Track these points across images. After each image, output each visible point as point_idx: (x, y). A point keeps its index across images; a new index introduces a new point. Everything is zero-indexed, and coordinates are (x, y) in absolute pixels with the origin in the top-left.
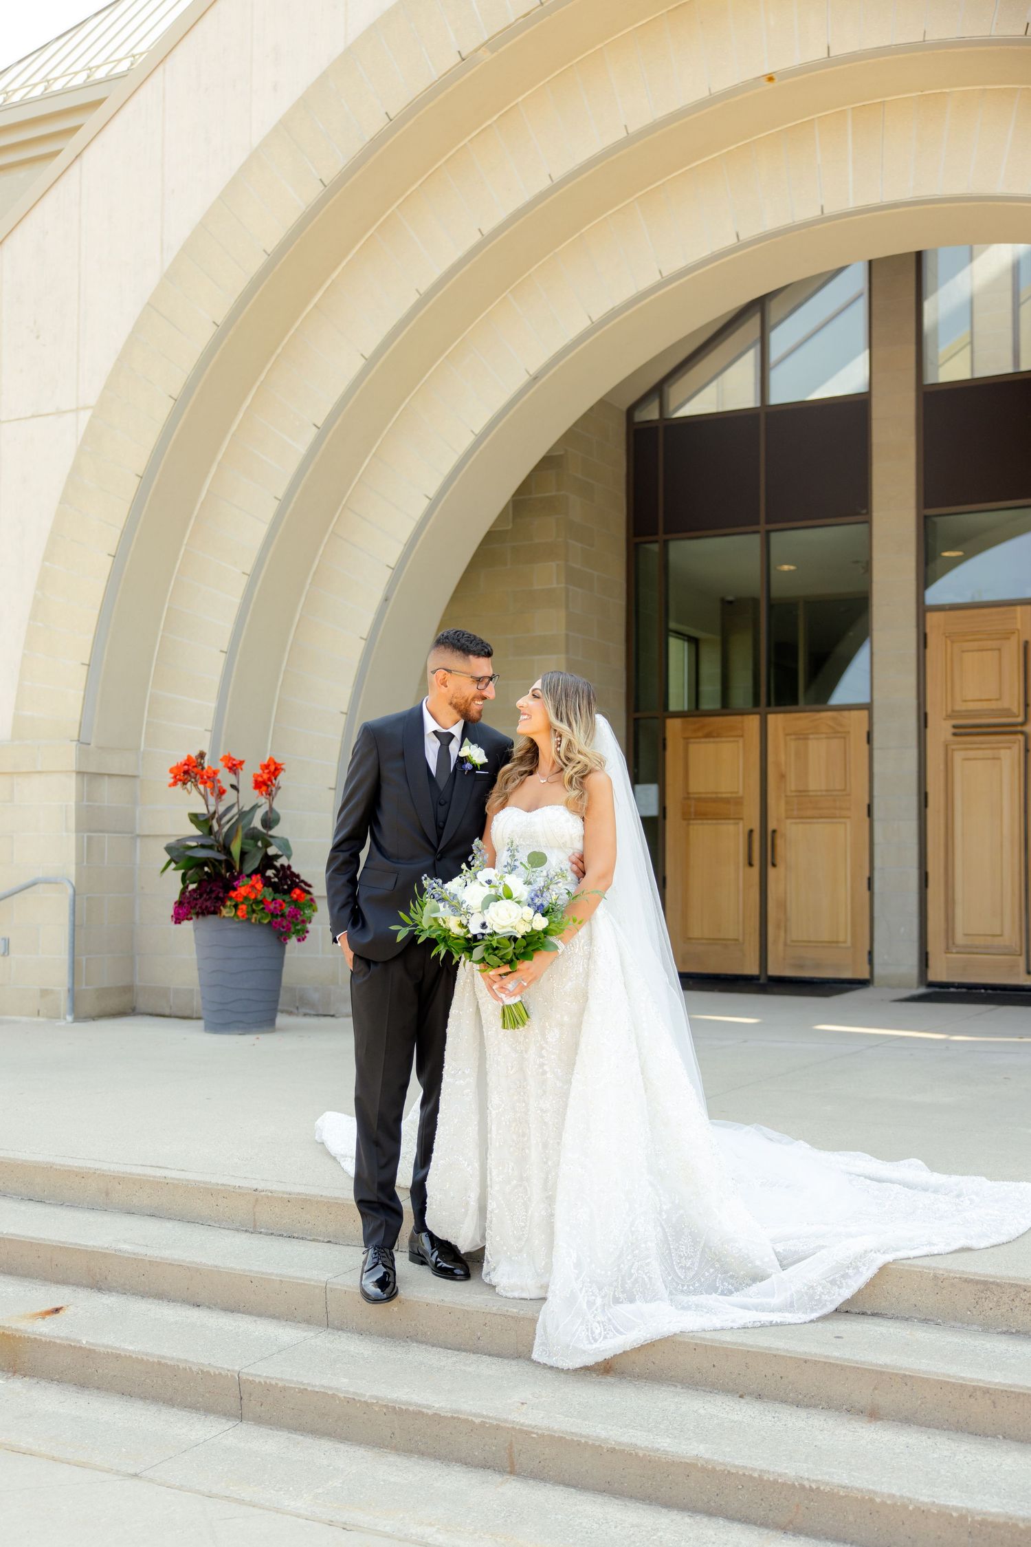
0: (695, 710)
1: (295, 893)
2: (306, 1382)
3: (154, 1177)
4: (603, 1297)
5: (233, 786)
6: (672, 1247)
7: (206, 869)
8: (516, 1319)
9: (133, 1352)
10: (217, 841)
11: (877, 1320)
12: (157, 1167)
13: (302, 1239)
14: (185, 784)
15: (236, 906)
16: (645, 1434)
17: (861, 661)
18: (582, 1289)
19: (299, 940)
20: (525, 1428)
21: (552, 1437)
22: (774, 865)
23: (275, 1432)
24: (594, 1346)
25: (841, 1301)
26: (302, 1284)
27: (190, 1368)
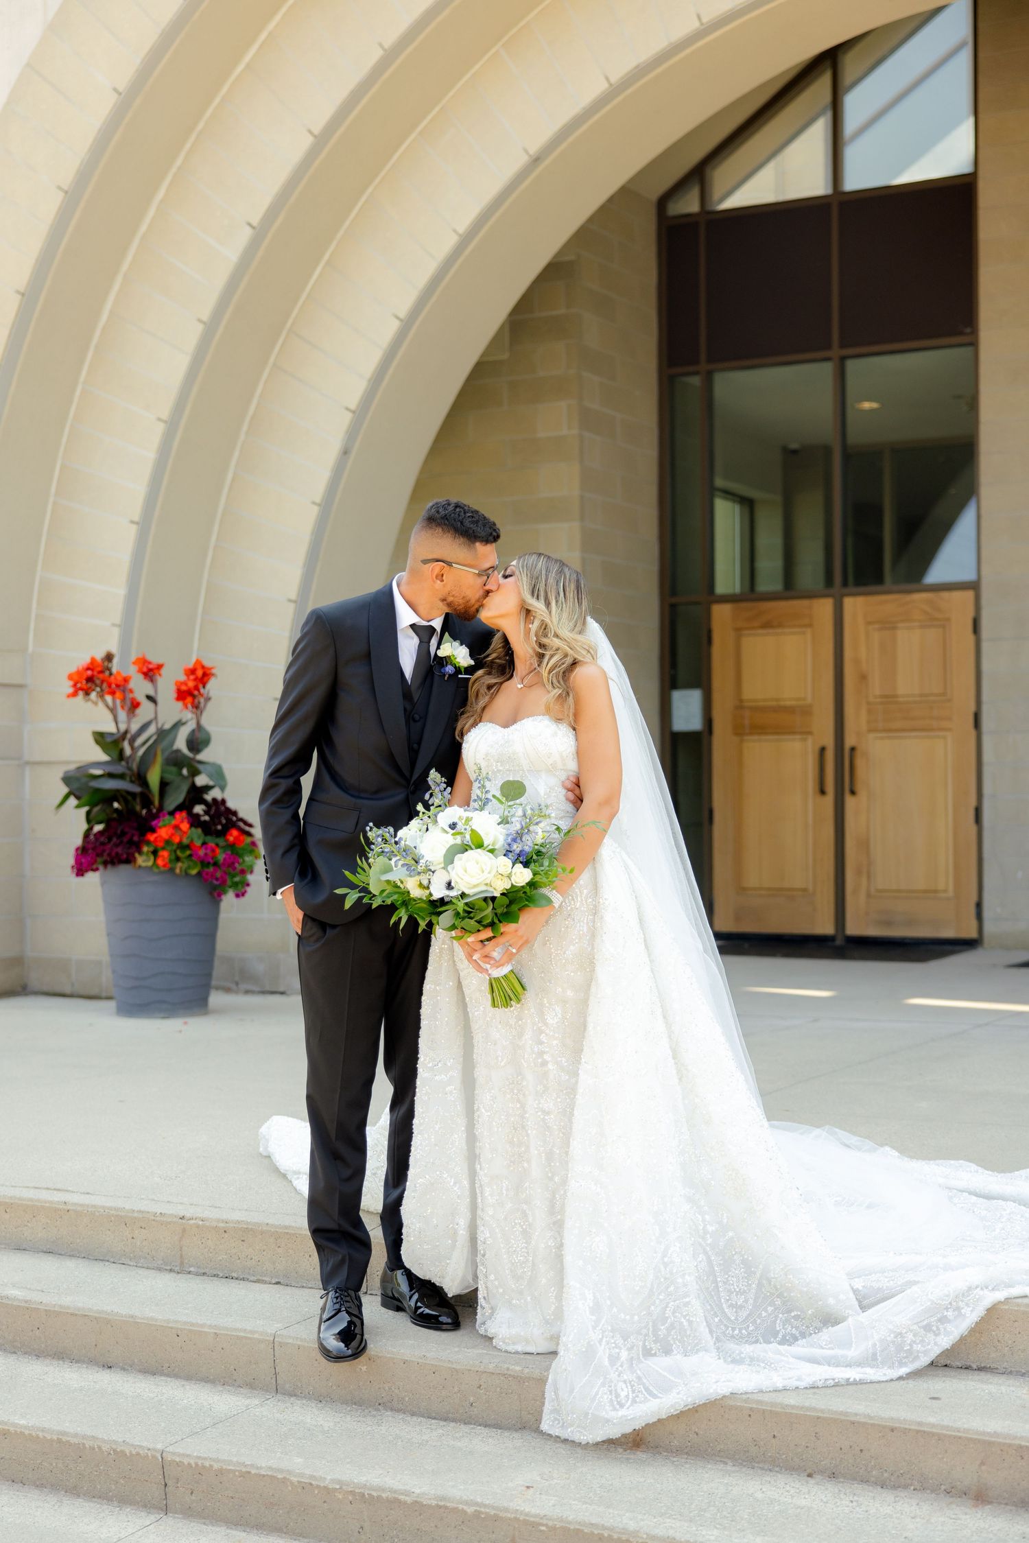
0: (750, 593)
1: (231, 835)
2: (249, 1463)
3: (51, 1202)
4: (630, 1349)
5: (149, 698)
6: (719, 1280)
7: (116, 805)
8: (519, 1379)
9: (26, 1427)
10: (129, 769)
11: (983, 1375)
12: (55, 1189)
13: (243, 1279)
14: (87, 693)
15: (155, 853)
16: (686, 1524)
17: (965, 525)
18: (601, 1340)
19: (237, 896)
20: (532, 1519)
21: (565, 1530)
22: (853, 792)
23: (210, 1527)
24: (621, 1413)
25: (938, 1352)
26: (243, 1337)
27: (99, 1448)
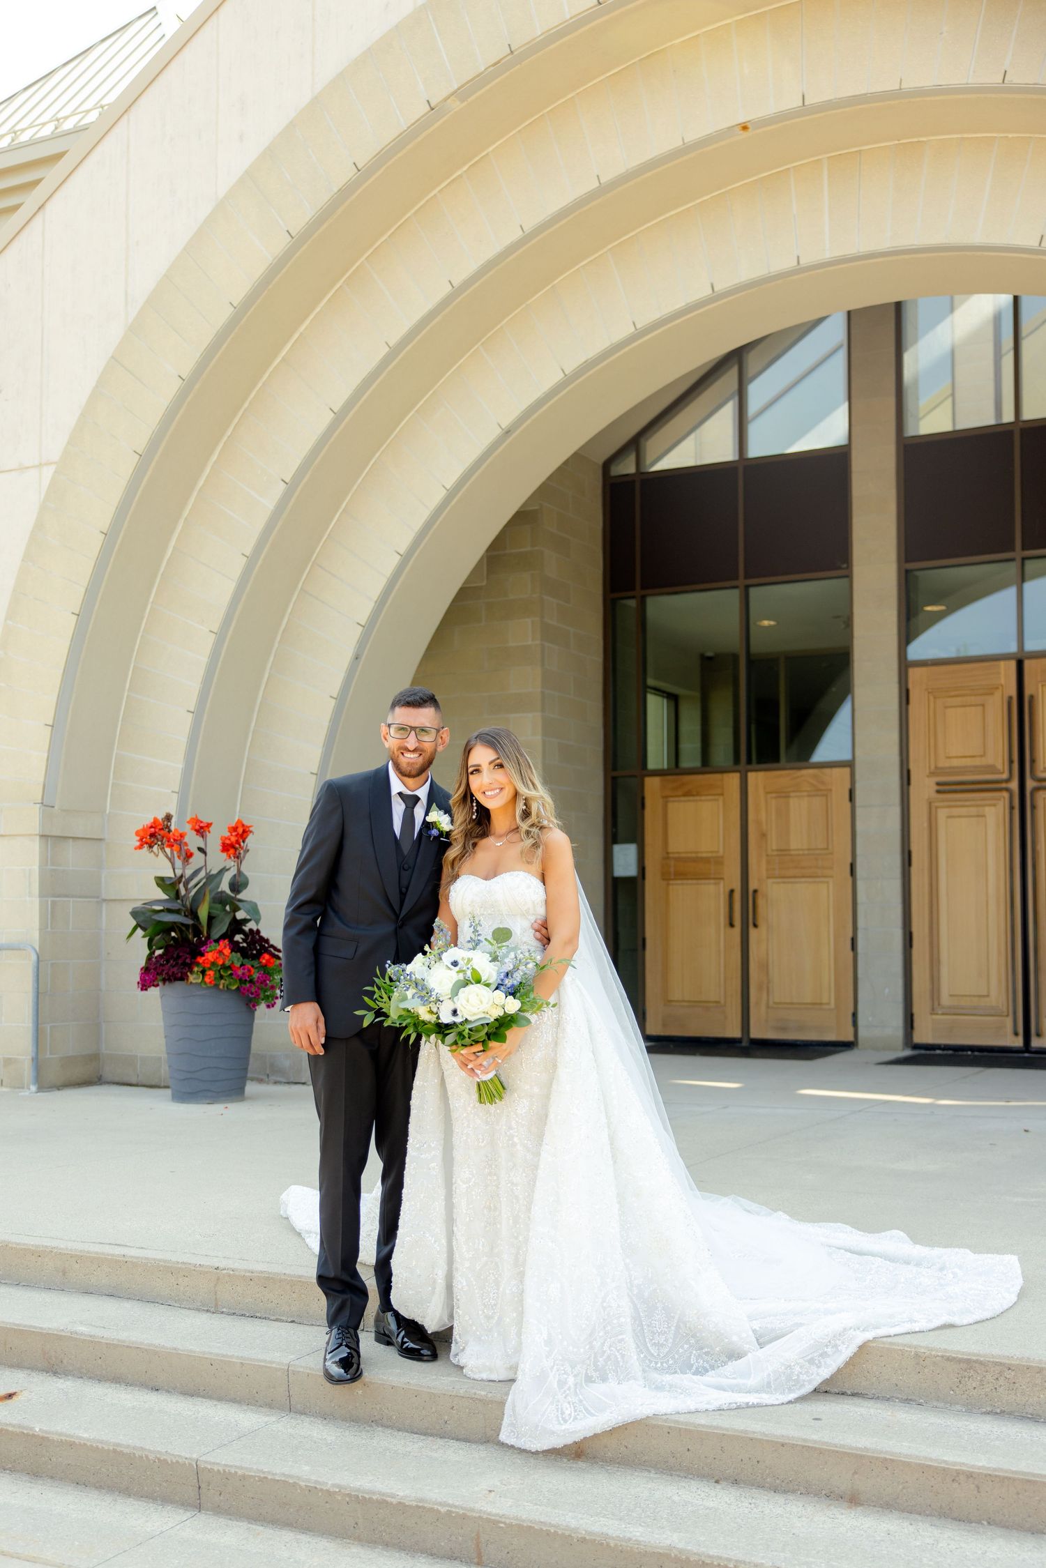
0: (675, 768)
1: (264, 958)
2: (266, 1470)
3: (113, 1255)
4: (575, 1376)
5: (200, 849)
6: (644, 1323)
7: (173, 934)
8: (484, 1402)
9: (88, 1440)
10: (184, 906)
11: (856, 1400)
12: (116, 1245)
13: (265, 1318)
14: (151, 847)
15: (203, 972)
16: (617, 1523)
17: (843, 717)
18: (553, 1367)
19: (268, 1006)
20: (493, 1518)
21: (520, 1527)
22: (755, 926)
23: (235, 1522)
24: (563, 1427)
25: (820, 1381)
26: (263, 1366)
27: (147, 1457)
